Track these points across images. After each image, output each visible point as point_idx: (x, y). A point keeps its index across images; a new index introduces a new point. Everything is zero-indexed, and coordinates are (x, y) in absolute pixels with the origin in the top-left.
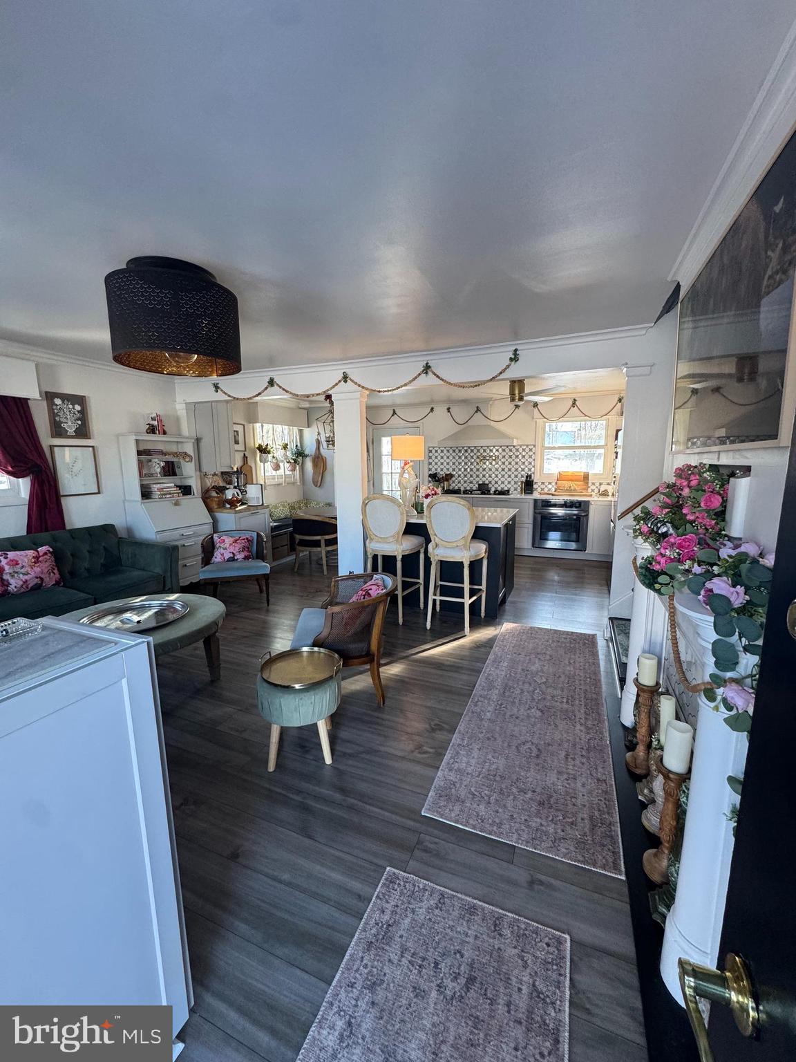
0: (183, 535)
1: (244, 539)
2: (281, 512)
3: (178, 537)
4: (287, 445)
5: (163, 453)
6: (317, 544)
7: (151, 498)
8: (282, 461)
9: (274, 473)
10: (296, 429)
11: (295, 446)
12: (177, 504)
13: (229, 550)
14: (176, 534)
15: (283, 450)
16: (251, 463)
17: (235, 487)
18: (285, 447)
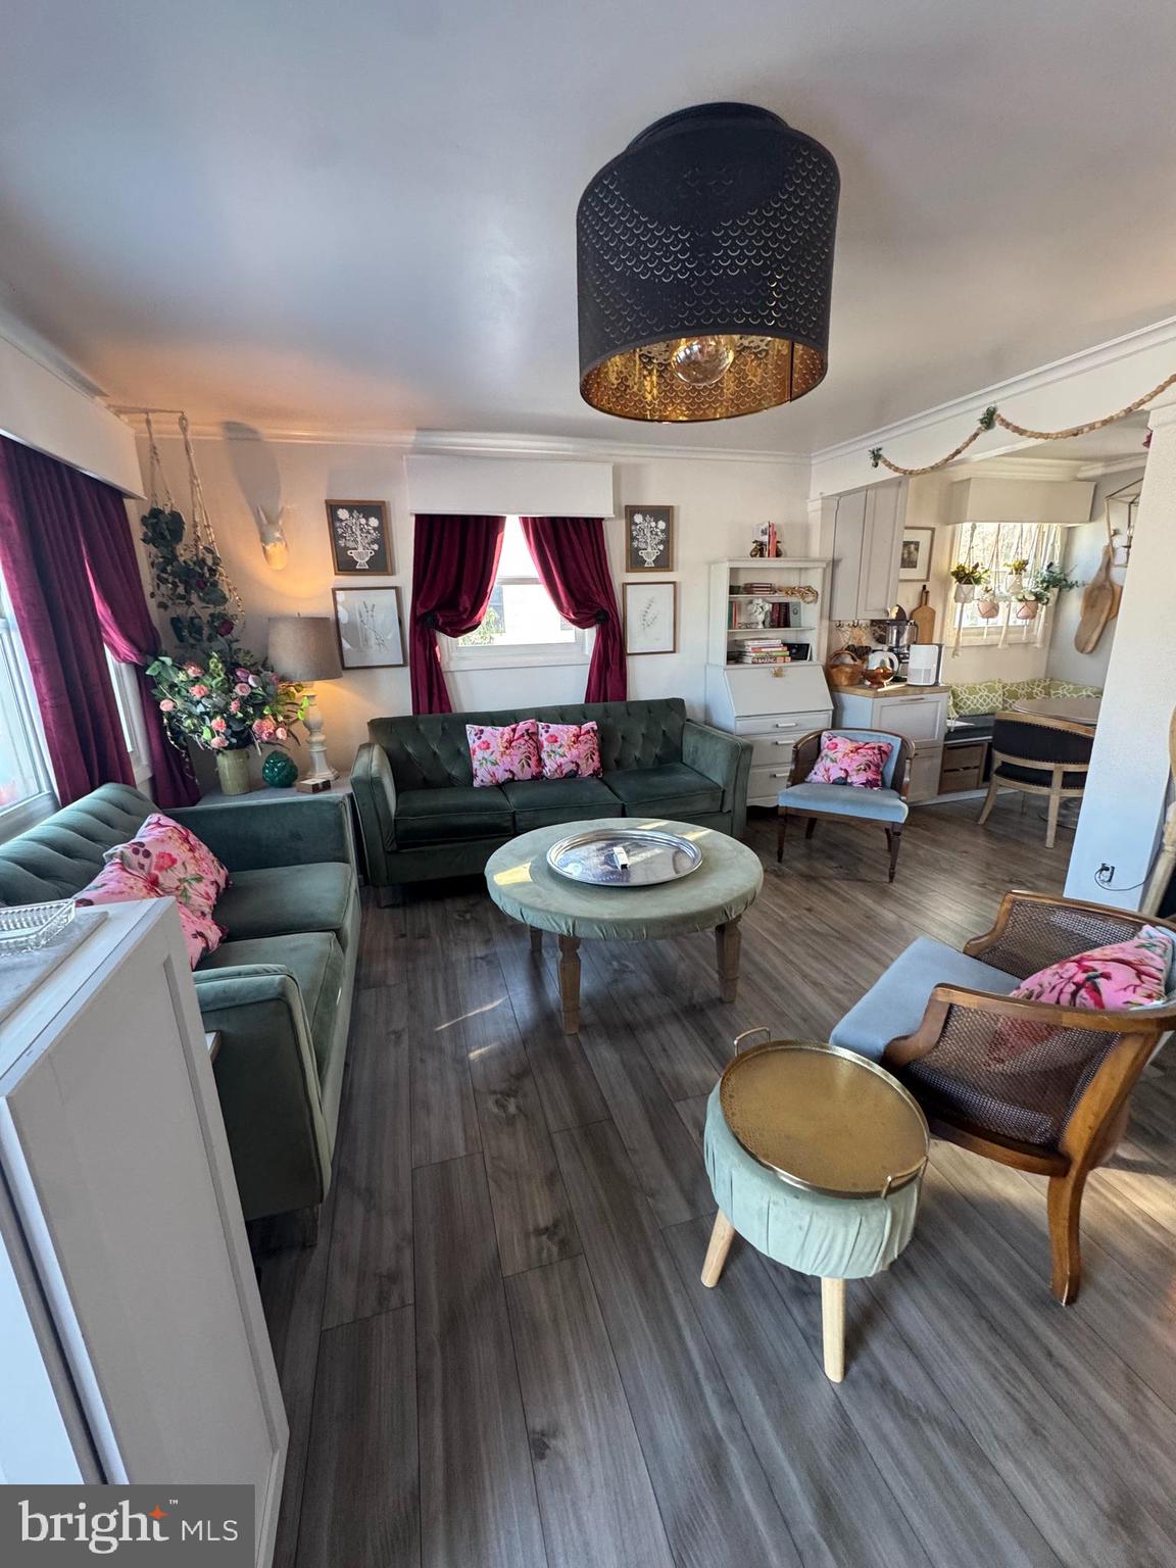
0: (777, 726)
1: (874, 748)
2: (981, 702)
3: (769, 728)
4: (1026, 563)
5: (772, 589)
6: (1044, 779)
7: (742, 663)
8: (1006, 599)
9: (982, 622)
10: (1056, 529)
11: (1047, 564)
12: (778, 674)
13: (840, 765)
14: (766, 724)
15: (1014, 577)
16: (934, 602)
17: (891, 650)
18: (1020, 568)
